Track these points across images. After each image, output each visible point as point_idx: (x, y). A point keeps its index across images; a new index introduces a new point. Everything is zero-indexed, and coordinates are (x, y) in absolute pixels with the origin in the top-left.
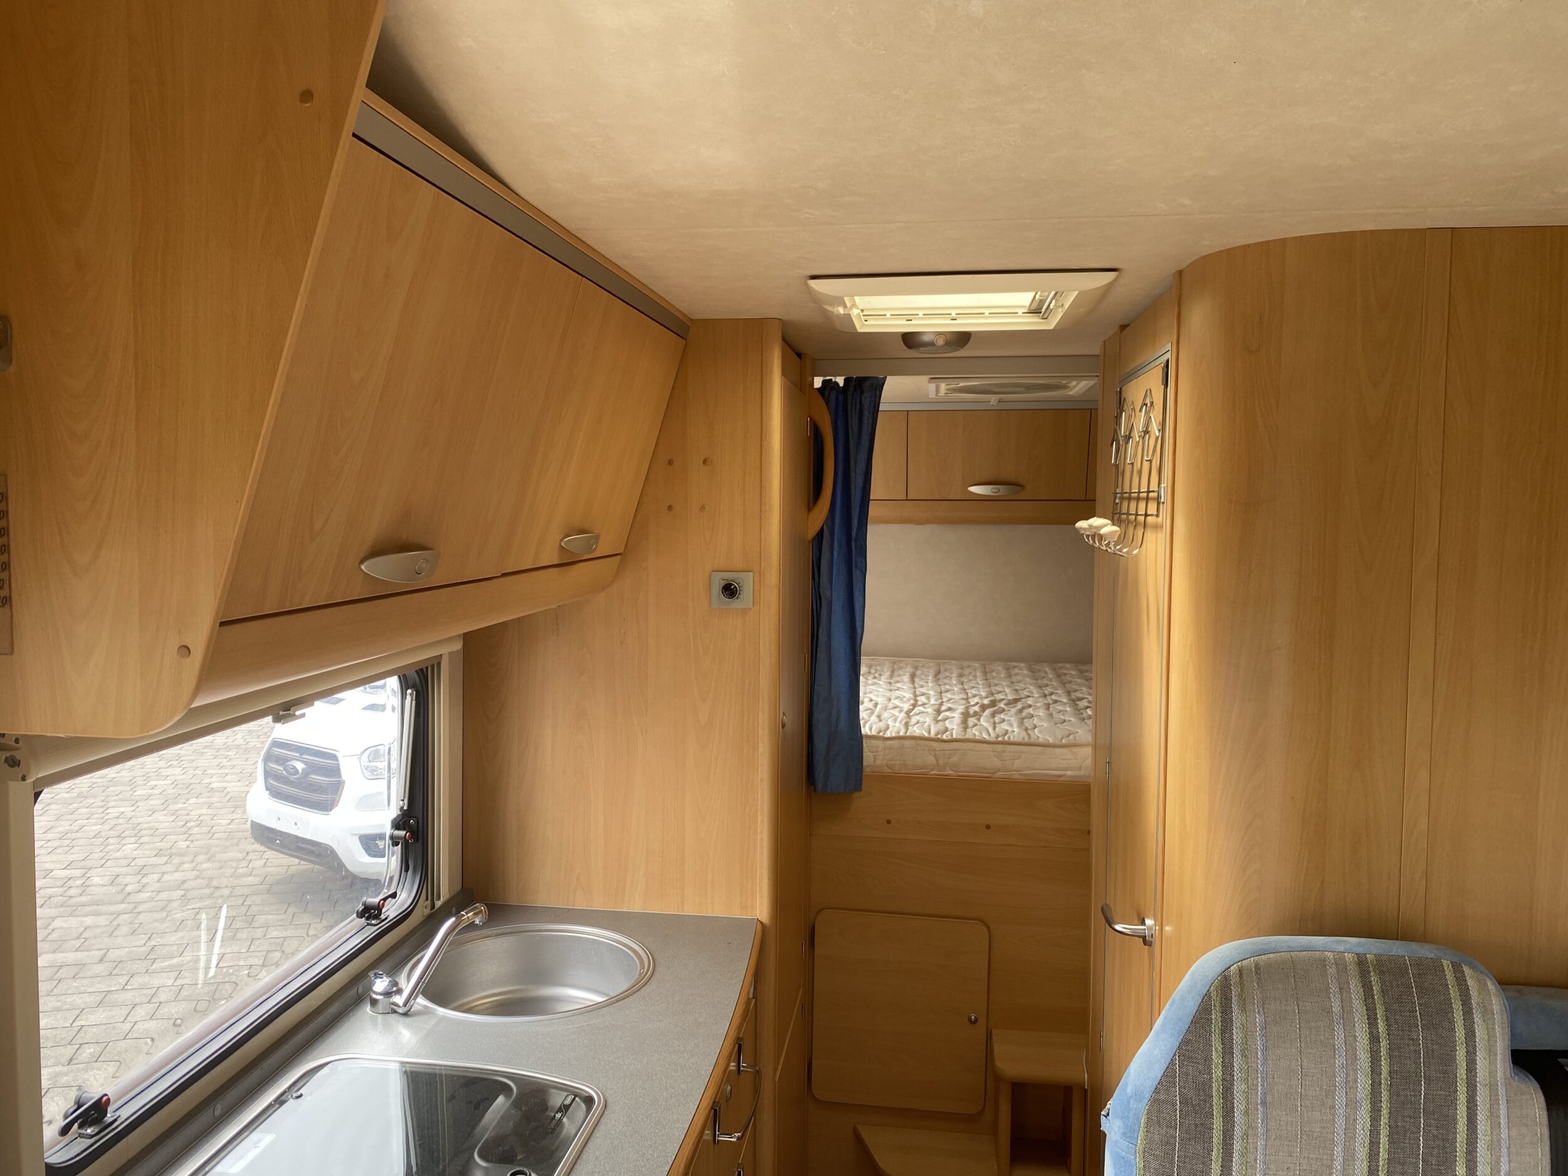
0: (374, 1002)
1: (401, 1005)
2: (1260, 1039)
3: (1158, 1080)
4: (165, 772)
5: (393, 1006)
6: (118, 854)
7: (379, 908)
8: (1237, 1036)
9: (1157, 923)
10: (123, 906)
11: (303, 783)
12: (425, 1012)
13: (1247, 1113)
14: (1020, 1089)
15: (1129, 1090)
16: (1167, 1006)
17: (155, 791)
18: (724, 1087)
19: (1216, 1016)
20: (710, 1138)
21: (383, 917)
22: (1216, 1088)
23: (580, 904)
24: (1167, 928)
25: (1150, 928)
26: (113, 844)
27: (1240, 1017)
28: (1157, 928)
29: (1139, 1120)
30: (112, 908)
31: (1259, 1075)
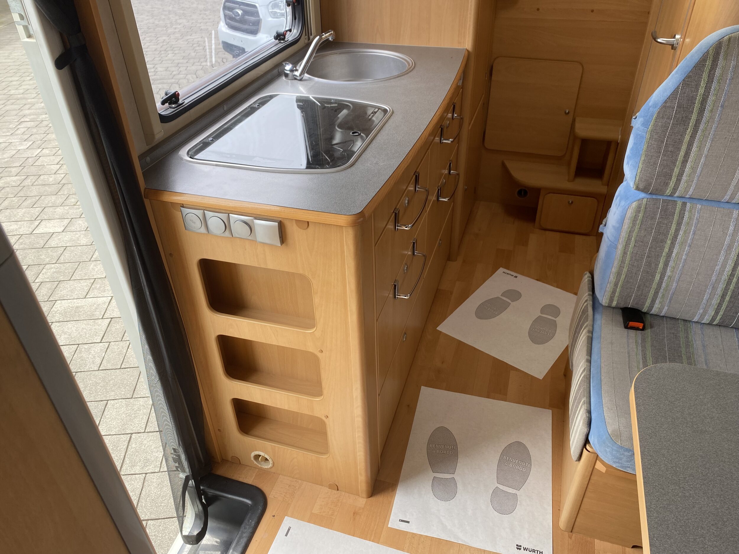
0: (286, 75)
1: (298, 75)
2: (730, 74)
3: (668, 97)
4: (179, 21)
5: (295, 76)
6: (166, 58)
7: (284, 35)
8: (718, 72)
9: (682, 37)
10: (173, 80)
11: (242, 21)
12: (310, 79)
13: (712, 111)
14: (585, 142)
15: (650, 104)
16: (682, 62)
17: (177, 30)
18: (446, 122)
19: (709, 63)
20: (439, 141)
21: (286, 40)
22: (699, 99)
23: (379, 42)
24: (687, 40)
25: (678, 40)
26: (163, 54)
27: (722, 63)
28: (681, 40)
29: (652, 116)
30: (169, 81)
31: (724, 92)
